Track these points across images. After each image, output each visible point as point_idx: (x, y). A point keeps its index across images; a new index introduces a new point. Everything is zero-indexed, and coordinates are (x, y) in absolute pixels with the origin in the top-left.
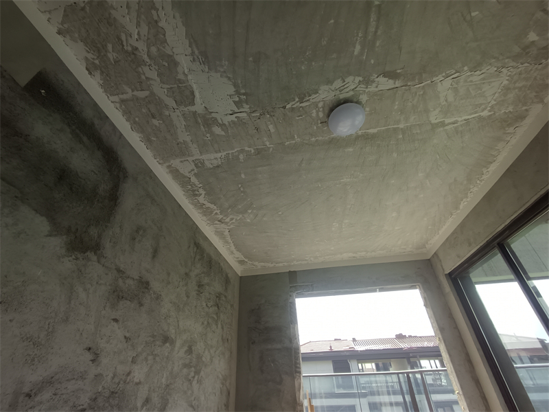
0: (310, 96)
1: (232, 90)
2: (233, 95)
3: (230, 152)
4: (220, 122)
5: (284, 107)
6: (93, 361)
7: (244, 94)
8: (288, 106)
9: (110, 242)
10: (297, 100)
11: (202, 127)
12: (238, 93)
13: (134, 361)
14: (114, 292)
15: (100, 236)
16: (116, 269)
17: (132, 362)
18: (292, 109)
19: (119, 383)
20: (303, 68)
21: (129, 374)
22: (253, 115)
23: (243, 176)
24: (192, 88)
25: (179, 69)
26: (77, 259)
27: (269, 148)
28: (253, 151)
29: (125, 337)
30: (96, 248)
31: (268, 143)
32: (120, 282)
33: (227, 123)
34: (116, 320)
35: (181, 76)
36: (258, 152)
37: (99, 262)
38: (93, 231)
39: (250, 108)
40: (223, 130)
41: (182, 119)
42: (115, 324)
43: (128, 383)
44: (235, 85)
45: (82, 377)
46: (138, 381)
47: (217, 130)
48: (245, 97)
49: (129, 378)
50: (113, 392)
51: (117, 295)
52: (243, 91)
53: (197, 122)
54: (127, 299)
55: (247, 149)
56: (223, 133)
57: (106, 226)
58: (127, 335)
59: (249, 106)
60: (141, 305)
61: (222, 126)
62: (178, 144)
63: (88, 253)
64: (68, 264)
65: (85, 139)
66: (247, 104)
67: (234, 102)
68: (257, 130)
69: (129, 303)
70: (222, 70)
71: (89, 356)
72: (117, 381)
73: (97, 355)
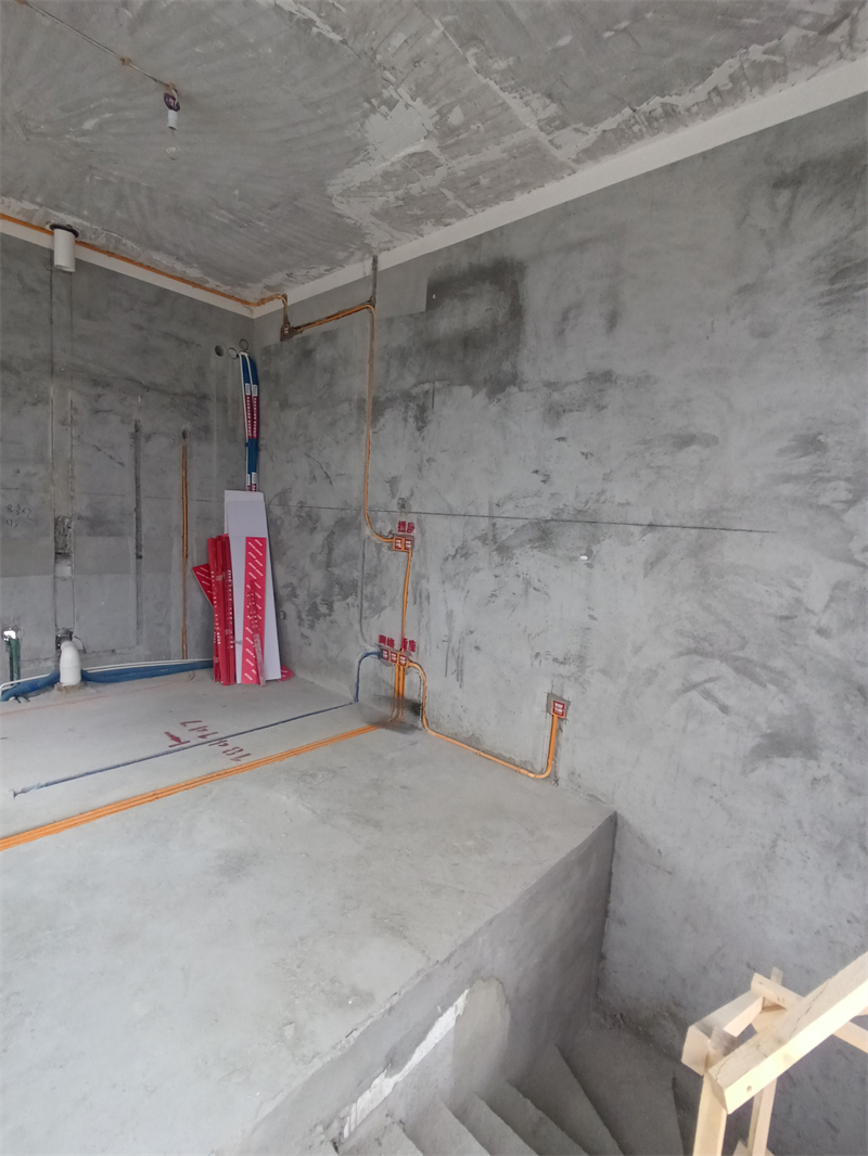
0: (291, 13)
1: (375, 119)
2: (382, 114)
3: (496, 88)
4: (437, 118)
5: (344, 42)
6: (544, 481)
7: (370, 103)
8: (336, 38)
9: (528, 361)
10: (315, 30)
11: (461, 137)
12: (374, 110)
13: (606, 478)
14: (550, 410)
15: (514, 366)
16: (545, 385)
17: (604, 479)
18: (335, 28)
19: (587, 503)
20: (270, 50)
21: (603, 492)
22: (393, 79)
23: (564, 41)
24: (405, 157)
25: (391, 169)
26: (499, 400)
27: (447, 26)
28: (473, 50)
29: (582, 453)
30: (514, 379)
31: (436, 33)
32: (556, 396)
33: (434, 110)
34: (562, 439)
35: (398, 167)
36: (468, 40)
37: (521, 391)
38: (506, 367)
39: (385, 87)
40: (450, 111)
41: (461, 159)
42: (562, 443)
43: (604, 503)
44: (366, 115)
45: (538, 494)
46: (623, 501)
47: (456, 117)
48: (373, 100)
49: (603, 498)
50: (579, 511)
51: (555, 413)
52: (366, 105)
53: (457, 143)
54: (571, 411)
55: (472, 63)
56: (457, 110)
57: (518, 350)
58: (585, 451)
59: (384, 91)
60: (601, 408)
61: (442, 114)
62: (515, 157)
63: (508, 389)
64: (494, 409)
65: (470, 290)
66: (381, 94)
67: (391, 109)
68: (418, 62)
69: (576, 414)
70: (359, 134)
71: (538, 478)
72: (584, 500)
73: (548, 476)
